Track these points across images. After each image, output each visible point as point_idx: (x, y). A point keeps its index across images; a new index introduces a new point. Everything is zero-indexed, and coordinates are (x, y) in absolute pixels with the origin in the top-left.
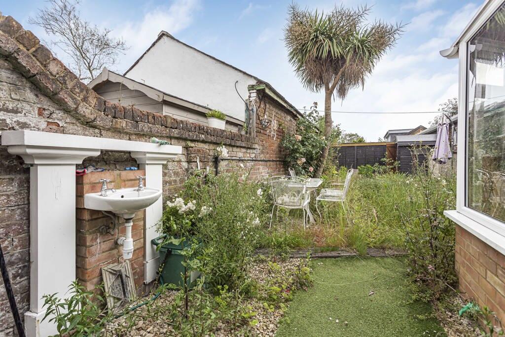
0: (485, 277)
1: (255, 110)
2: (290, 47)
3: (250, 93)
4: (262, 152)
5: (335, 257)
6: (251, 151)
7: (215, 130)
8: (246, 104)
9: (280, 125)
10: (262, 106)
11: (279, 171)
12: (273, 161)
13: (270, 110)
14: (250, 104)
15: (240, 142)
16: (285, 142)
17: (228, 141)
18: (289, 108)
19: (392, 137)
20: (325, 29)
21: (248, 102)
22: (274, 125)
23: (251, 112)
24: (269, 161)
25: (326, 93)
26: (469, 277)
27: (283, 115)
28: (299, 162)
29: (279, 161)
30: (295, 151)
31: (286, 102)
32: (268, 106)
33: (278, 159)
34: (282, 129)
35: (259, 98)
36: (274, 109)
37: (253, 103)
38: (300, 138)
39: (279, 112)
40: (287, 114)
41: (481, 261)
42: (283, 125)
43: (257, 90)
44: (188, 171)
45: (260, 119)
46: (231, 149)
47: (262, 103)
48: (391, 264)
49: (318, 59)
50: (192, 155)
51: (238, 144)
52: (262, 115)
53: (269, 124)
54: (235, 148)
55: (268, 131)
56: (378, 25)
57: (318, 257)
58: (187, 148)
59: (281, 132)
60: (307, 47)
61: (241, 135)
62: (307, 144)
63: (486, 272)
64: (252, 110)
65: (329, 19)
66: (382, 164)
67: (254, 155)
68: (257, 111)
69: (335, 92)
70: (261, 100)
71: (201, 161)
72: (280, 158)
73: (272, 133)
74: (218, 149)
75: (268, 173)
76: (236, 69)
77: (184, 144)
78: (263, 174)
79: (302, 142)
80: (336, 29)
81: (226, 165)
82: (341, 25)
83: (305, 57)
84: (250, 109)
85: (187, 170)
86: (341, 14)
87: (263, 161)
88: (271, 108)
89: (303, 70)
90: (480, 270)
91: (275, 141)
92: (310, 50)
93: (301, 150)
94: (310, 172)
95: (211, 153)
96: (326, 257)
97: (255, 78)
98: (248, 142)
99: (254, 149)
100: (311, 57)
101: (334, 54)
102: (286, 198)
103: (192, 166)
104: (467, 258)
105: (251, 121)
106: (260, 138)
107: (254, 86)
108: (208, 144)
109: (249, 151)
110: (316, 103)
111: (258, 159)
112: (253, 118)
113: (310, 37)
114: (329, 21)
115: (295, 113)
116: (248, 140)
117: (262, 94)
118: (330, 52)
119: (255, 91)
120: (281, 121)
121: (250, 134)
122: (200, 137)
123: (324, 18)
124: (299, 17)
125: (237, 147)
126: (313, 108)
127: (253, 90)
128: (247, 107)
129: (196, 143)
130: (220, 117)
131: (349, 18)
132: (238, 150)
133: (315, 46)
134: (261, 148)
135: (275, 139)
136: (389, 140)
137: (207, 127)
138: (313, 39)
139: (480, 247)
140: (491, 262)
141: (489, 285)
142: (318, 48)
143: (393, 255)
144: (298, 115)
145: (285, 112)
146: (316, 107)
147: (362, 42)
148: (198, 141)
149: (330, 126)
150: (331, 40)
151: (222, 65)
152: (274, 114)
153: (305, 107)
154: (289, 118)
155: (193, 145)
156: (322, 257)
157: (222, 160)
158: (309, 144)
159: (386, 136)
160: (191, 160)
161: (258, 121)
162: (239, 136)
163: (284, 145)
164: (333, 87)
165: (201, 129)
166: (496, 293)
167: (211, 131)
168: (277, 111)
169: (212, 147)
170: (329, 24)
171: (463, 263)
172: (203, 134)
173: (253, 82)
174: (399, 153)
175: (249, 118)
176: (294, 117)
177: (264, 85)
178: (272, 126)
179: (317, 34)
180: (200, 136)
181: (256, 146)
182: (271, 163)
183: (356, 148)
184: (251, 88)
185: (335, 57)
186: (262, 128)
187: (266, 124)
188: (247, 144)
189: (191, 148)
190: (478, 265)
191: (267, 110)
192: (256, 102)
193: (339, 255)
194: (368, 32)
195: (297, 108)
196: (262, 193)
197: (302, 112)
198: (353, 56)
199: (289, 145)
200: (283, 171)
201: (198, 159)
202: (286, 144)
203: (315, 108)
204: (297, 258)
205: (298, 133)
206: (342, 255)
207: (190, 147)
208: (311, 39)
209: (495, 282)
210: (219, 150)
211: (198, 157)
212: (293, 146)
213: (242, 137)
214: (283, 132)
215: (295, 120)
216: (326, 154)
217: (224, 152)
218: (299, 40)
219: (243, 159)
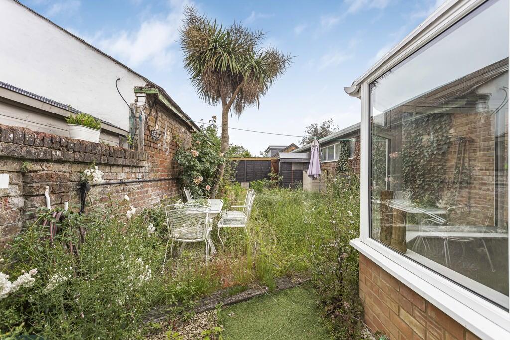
0: (398, 314)
1: (144, 118)
2: (186, 52)
3: (138, 96)
4: (152, 171)
5: (245, 300)
6: (138, 170)
7: (81, 143)
8: (132, 109)
9: (174, 138)
10: (153, 114)
11: (172, 191)
12: (165, 180)
13: (163, 120)
14: (137, 111)
15: (123, 159)
16: (180, 157)
17: (104, 159)
18: (184, 119)
19: (272, 152)
20: (224, 41)
21: (134, 107)
22: (167, 138)
23: (138, 120)
24: (160, 180)
25: (223, 107)
26: (377, 309)
27: (177, 126)
28: (196, 181)
29: (172, 179)
30: (191, 168)
31: (182, 112)
32: (160, 114)
33: (171, 177)
34: (176, 142)
35: (149, 104)
36: (168, 119)
37: (141, 109)
38: (197, 154)
39: (173, 123)
40: (182, 125)
41: (392, 296)
42: (177, 138)
43: (147, 94)
44: (24, 212)
45: (151, 130)
46: (107, 169)
47: (153, 110)
48: (299, 295)
49: (216, 71)
50: (35, 185)
51: (120, 161)
52: (153, 125)
53: (161, 136)
54: (115, 167)
55: (159, 145)
56: (272, 51)
57: (228, 304)
58: (23, 174)
59: (175, 146)
60: (206, 56)
61: (124, 150)
62: (204, 160)
63: (399, 310)
64: (140, 118)
65: (228, 34)
66: (269, 178)
67: (141, 175)
68: (146, 119)
69: (232, 107)
70: (151, 107)
71: (52, 192)
72: (172, 175)
73: (165, 146)
74: (87, 172)
75: (159, 195)
76: (118, 63)
77: (16, 166)
78: (153, 197)
79: (199, 159)
80: (234, 45)
81: (99, 193)
82: (239, 42)
83: (203, 66)
84: (138, 116)
85: (23, 210)
86: (239, 31)
87: (154, 181)
88: (164, 117)
89: (198, 80)
90: (391, 305)
91: (168, 156)
92: (208, 61)
93: (198, 168)
94: (207, 190)
95: (75, 177)
96: (236, 302)
97: (145, 79)
98: (133, 158)
99: (142, 167)
100: (210, 67)
101: (233, 70)
102: (184, 230)
103: (35, 202)
104: (374, 289)
105: (138, 131)
106: (149, 154)
107: (142, 88)
108: (68, 164)
109: (134, 170)
110: (215, 118)
111: (146, 179)
112: (141, 129)
113: (209, 46)
114: (228, 35)
115: (190, 124)
116: (133, 156)
117: (153, 99)
118: (228, 66)
119: (144, 95)
120: (175, 132)
121: (137, 148)
122: (52, 155)
123: (222, 30)
124: (196, 22)
125: (118, 166)
126: (211, 122)
127: (141, 93)
128: (133, 113)
129: (45, 164)
130: (92, 124)
131: (247, 38)
132: (120, 169)
133: (213, 58)
134: (150, 164)
135: (167, 154)
136: (270, 155)
137: (67, 139)
138: (211, 49)
139: (390, 282)
140: (405, 300)
141: (403, 322)
142: (216, 60)
143: (300, 284)
144: (193, 128)
145: (179, 123)
146: (215, 122)
147: (258, 63)
148: (48, 161)
149: (227, 142)
150: (229, 54)
151: (95, 53)
152: (167, 124)
153: (202, 120)
154: (183, 130)
155: (36, 167)
156: (231, 304)
157: (94, 186)
158: (207, 161)
159: (267, 151)
160: (33, 192)
161: (148, 133)
162: (121, 152)
163: (179, 161)
164: (231, 103)
165: (55, 142)
166: (413, 333)
167: (74, 144)
168: (170, 121)
169: (75, 168)
170: (228, 37)
171: (370, 294)
172: (59, 150)
173: (143, 84)
174: (282, 168)
175: (135, 128)
176: (189, 129)
177: (157, 89)
178: (165, 138)
179: (216, 45)
180: (54, 153)
181: (145, 164)
182: (163, 182)
183: (245, 162)
184: (139, 90)
185: (233, 73)
186: (153, 140)
187: (158, 136)
188: (133, 162)
189: (32, 174)
190: (388, 299)
191: (158, 119)
192: (145, 108)
193: (250, 296)
194: (263, 55)
195: (193, 120)
196: (154, 229)
197: (199, 125)
198: (250, 75)
199: (184, 162)
200: (176, 190)
201: (47, 190)
202: (181, 160)
203: (213, 123)
204: (203, 312)
205: (194, 148)
206: (253, 294)
207: (31, 171)
208: (210, 48)
209: (411, 322)
210: (89, 174)
211: (48, 187)
212: (189, 162)
213: (125, 152)
214: (177, 146)
215: (191, 132)
216: (222, 171)
217: (97, 175)
218: (197, 46)
219: (126, 181)
